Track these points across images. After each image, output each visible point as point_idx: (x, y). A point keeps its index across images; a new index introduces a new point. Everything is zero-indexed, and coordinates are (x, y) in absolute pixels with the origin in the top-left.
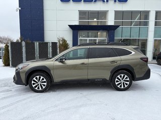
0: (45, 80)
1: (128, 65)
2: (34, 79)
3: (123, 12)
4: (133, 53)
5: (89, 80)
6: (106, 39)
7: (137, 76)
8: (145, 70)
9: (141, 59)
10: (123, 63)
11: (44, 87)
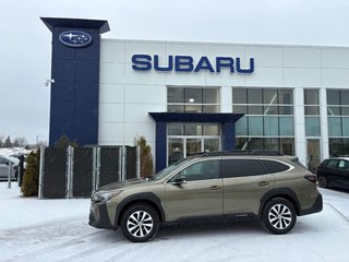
0: (150, 218)
1: (287, 188)
2: (132, 216)
3: (247, 89)
4: (292, 168)
5: (225, 216)
6: (220, 138)
7: (303, 208)
8: (314, 196)
9: (306, 177)
10: (278, 185)
11: (148, 232)
